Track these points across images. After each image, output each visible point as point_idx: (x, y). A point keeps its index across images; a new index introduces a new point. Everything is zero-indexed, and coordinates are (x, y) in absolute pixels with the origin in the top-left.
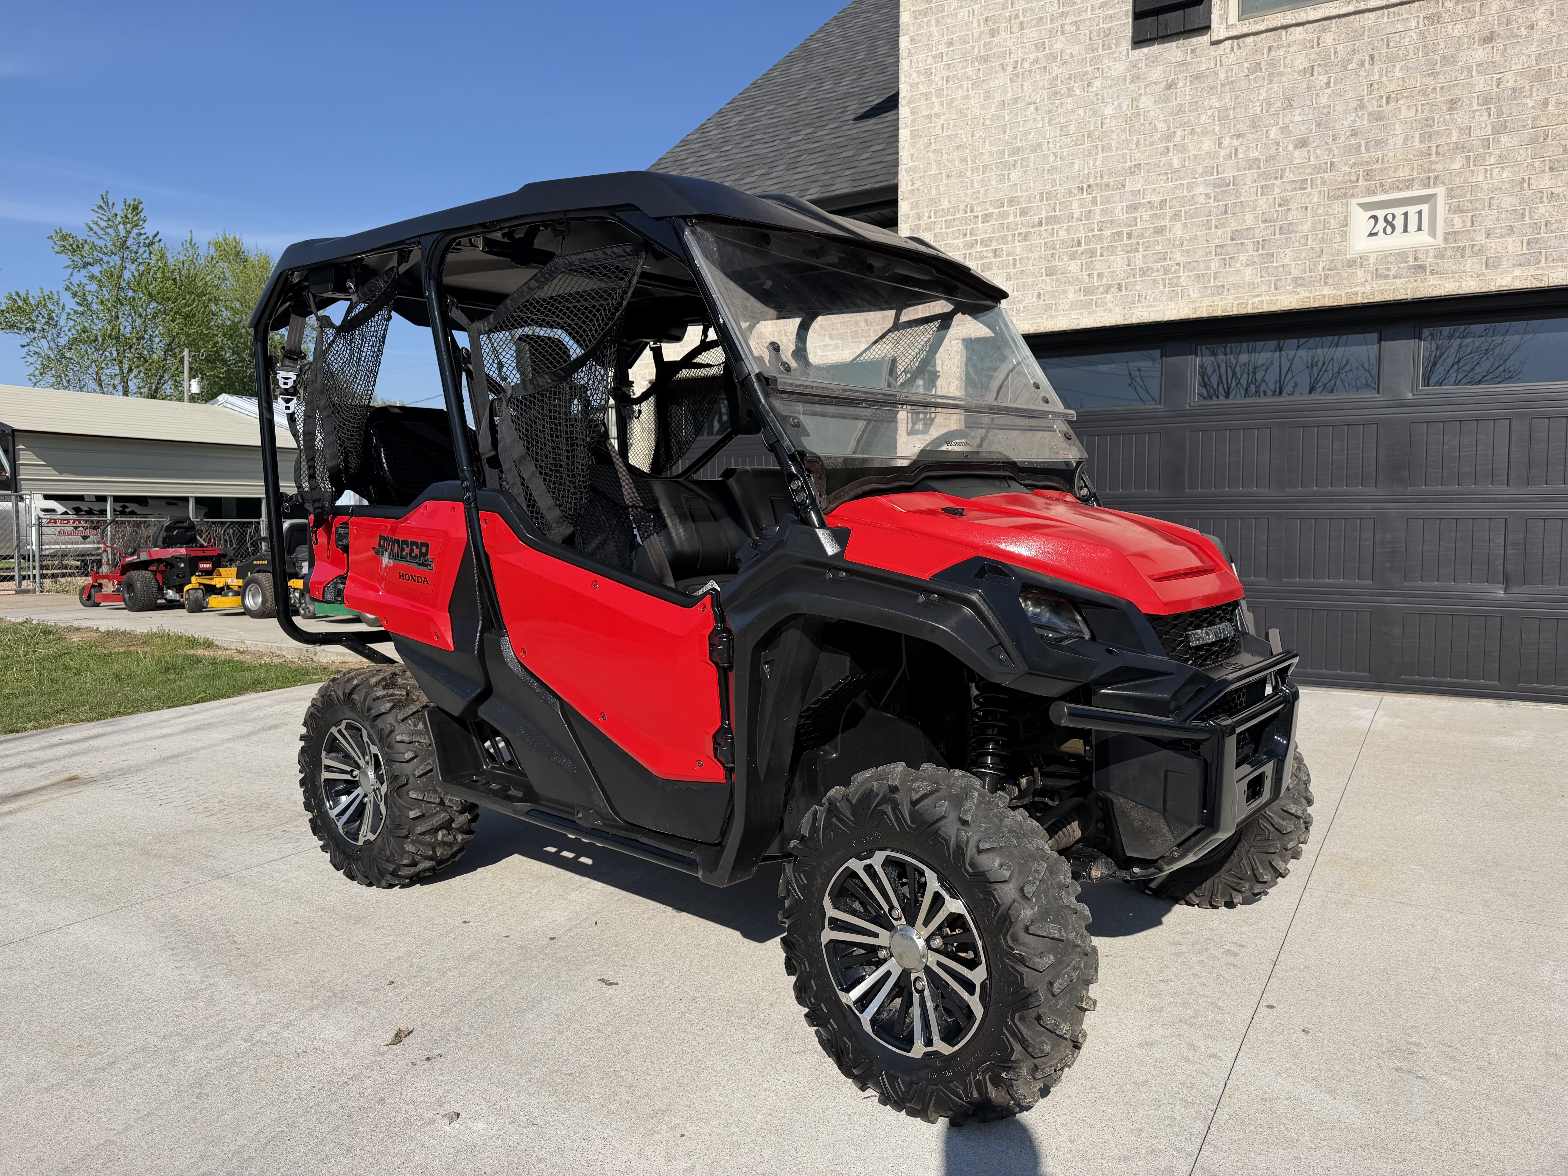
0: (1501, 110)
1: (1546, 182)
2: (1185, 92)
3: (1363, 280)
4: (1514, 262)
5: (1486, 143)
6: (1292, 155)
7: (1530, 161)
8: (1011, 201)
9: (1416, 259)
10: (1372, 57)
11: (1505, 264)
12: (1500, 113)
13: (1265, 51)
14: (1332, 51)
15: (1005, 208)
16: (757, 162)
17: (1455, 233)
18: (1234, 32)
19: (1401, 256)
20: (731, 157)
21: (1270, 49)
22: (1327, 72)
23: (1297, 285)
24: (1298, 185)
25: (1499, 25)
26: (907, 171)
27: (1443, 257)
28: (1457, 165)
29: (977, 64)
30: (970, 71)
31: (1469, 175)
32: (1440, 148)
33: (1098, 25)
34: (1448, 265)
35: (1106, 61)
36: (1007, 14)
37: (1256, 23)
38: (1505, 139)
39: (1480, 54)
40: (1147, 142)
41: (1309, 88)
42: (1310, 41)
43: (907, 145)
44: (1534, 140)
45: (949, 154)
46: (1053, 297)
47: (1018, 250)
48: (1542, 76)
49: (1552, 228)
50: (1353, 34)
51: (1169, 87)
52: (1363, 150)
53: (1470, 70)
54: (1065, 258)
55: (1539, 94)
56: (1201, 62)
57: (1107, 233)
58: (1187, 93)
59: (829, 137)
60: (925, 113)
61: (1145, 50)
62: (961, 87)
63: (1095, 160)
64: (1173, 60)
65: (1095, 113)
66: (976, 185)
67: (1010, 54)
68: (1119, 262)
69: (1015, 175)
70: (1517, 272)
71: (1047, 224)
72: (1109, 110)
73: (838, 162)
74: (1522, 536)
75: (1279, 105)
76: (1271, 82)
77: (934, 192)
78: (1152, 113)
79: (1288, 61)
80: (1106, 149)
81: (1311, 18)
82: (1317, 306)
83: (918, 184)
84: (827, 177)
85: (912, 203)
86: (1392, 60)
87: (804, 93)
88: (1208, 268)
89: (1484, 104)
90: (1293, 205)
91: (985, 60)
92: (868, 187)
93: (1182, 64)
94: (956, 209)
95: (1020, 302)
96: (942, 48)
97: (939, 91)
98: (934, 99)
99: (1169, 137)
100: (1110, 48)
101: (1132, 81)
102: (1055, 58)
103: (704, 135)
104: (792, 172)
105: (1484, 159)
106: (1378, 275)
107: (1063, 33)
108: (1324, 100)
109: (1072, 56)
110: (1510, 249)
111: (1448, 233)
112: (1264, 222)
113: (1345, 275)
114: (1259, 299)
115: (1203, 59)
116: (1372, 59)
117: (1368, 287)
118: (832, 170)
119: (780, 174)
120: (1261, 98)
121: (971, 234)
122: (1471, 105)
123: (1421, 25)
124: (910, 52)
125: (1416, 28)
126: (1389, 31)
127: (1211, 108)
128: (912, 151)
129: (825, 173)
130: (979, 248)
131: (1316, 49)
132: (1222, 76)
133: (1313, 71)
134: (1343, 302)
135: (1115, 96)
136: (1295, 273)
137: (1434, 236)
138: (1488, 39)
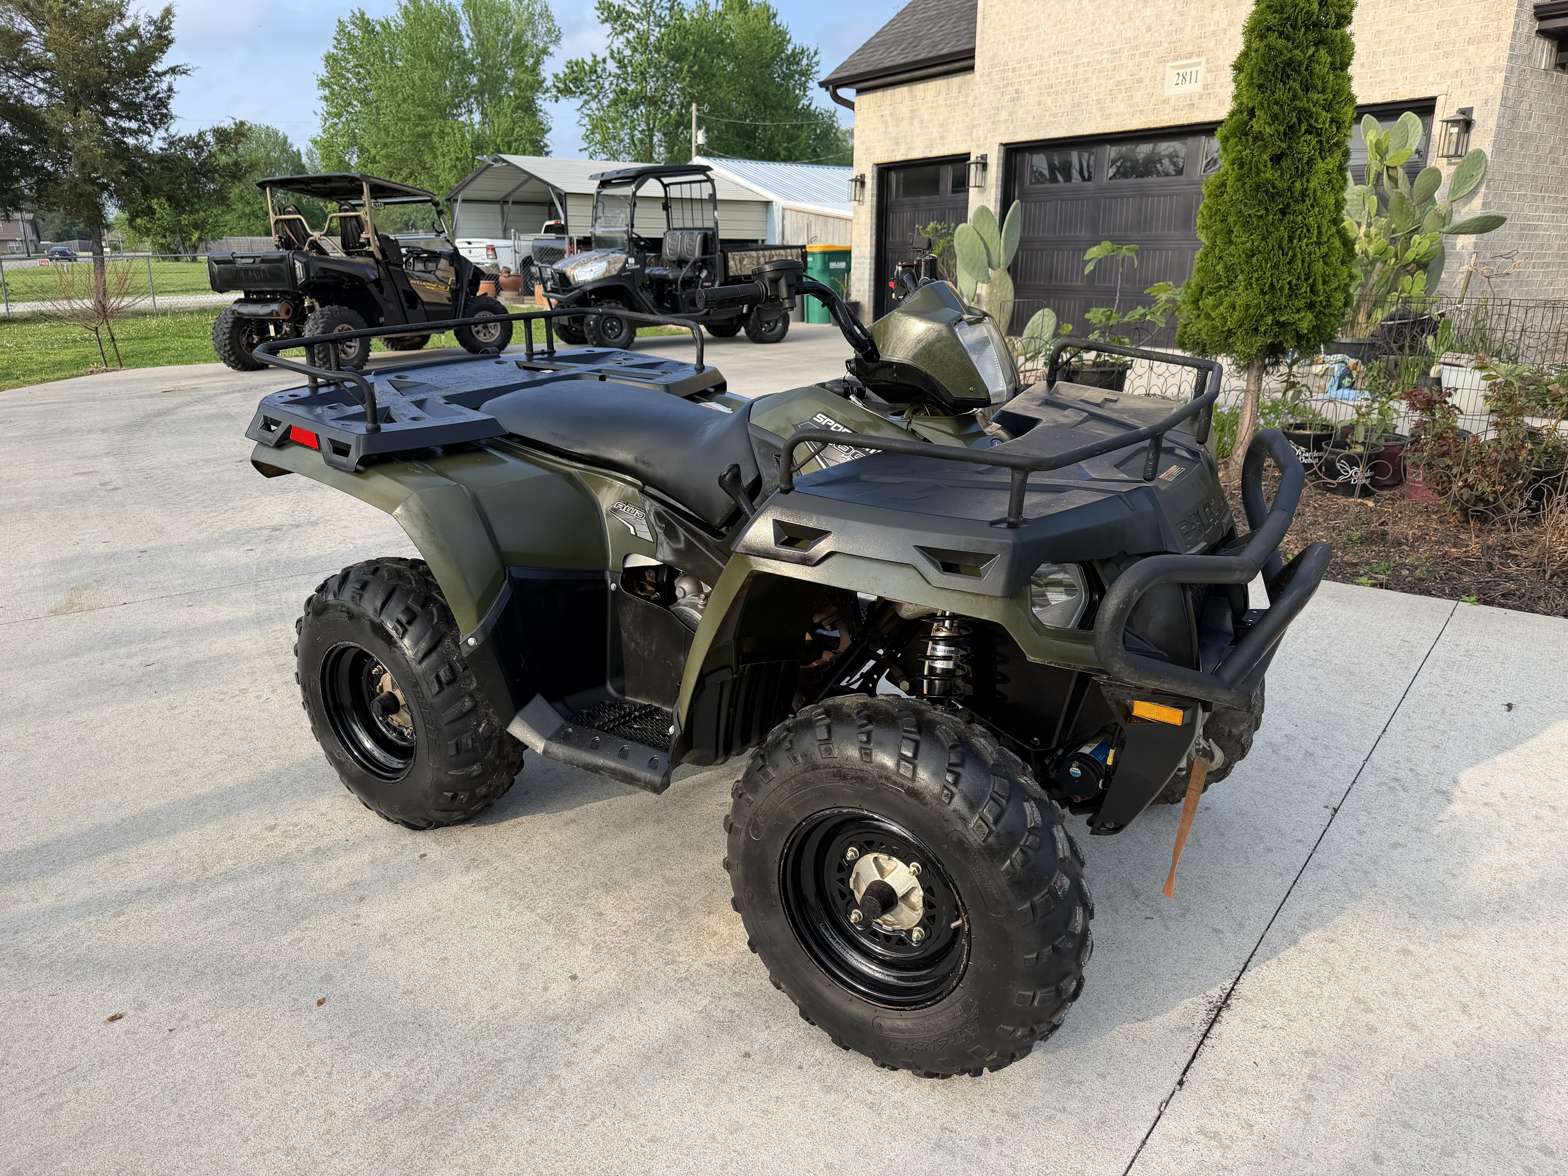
0: (1233, 12)
3: (1169, 112)
5: (1226, 31)
6: (1145, 36)
8: (1024, 60)
9: (1191, 100)
11: (1226, 103)
15: (1022, 64)
19: (1185, 97)
23: (1142, 114)
24: (1145, 54)
26: (980, 39)
27: (1203, 100)
28: (1212, 45)
31: (1216, 50)
32: (1206, 34)
34: (1205, 103)
40: (1084, 26)
45: (998, 30)
46: (1040, 119)
47: (1025, 90)
54: (1046, 95)
57: (1064, 81)
60: (990, 4)
63: (1061, 36)
66: (1010, 50)
69: (1027, 44)
77: (991, 53)
80: (1067, 30)
83: (984, 48)
85: (981, 60)
88: (1105, 103)
89: (1226, 8)
90: (1143, 67)
94: (1000, 64)
95: (1026, 120)
99: (1093, 24)
105: (1223, 41)
106: (1176, 109)
111: (1205, 85)
112: (1130, 76)
113: (1163, 109)
114: (1124, 122)
117: (1171, 116)
121: (1007, 79)
122: (1220, 8)
128: (982, 27)
130: (1009, 88)
134: (1158, 125)
136: (1141, 107)
137: (1200, 86)
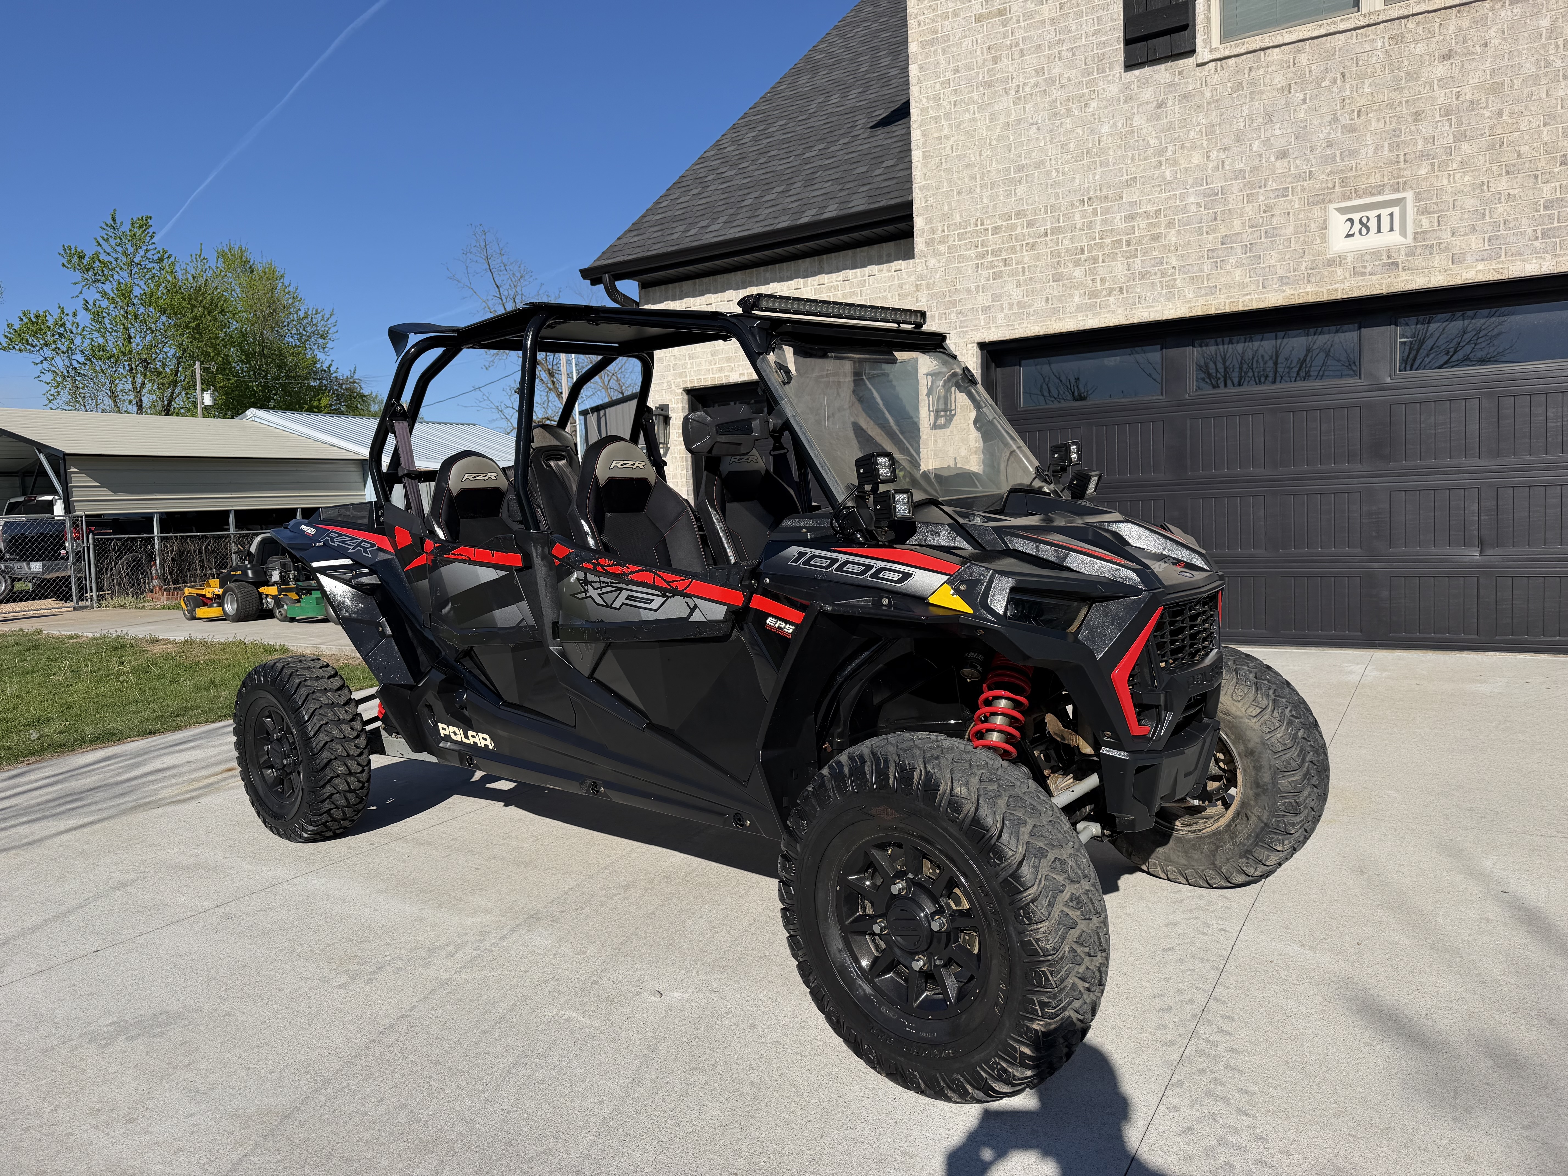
0: (1461, 120)
1: (1503, 184)
2: (1174, 110)
3: (1342, 277)
4: (1477, 257)
5: (1449, 151)
6: (1274, 166)
7: (1488, 165)
8: (1018, 214)
9: (1389, 257)
10: (1343, 75)
11: (1469, 259)
12: (1460, 123)
13: (1246, 71)
14: (1307, 70)
15: (1013, 221)
16: (776, 179)
17: (1423, 232)
18: (1218, 55)
19: (1376, 254)
20: (749, 174)
21: (1250, 69)
22: (1303, 90)
23: (1283, 284)
24: (1280, 194)
25: (1457, 43)
26: (921, 189)
27: (1413, 254)
28: (1423, 172)
29: (981, 89)
30: (975, 95)
31: (1433, 179)
32: (1408, 156)
33: (1092, 51)
34: (1419, 261)
35: (1101, 83)
36: (1008, 43)
37: (1237, 46)
38: (1465, 146)
39: (1440, 70)
40: (1141, 157)
41: (1287, 104)
42: (1288, 61)
43: (919, 165)
44: (1491, 147)
45: (958, 172)
46: (1060, 301)
47: (1026, 259)
48: (1496, 89)
49: (1511, 226)
50: (1325, 54)
51: (1159, 106)
52: (1338, 159)
53: (1431, 85)
54: (1070, 265)
55: (1494, 106)
56: (1188, 82)
57: (1108, 241)
58: (1176, 111)
59: (841, 153)
60: (936, 135)
61: (1136, 72)
62: (968, 110)
63: (1094, 175)
64: (1163, 82)
65: (1092, 131)
66: (985, 201)
67: (1012, 79)
68: (1119, 267)
69: (1021, 190)
70: (1480, 266)
71: (1052, 235)
72: (1105, 129)
73: (852, 178)
74: (1494, 503)
75: (1261, 120)
76: (1252, 99)
77: (946, 208)
78: (1145, 131)
79: (1267, 80)
80: (1104, 164)
81: (1286, 41)
82: (1301, 302)
83: (931, 200)
84: (844, 193)
85: (926, 219)
86: (1361, 77)
87: (813, 107)
88: (1202, 270)
89: (1446, 116)
90: (1277, 212)
91: (989, 85)
92: (883, 203)
93: (1171, 85)
94: (967, 223)
95: (1030, 306)
96: (949, 75)
97: (948, 116)
98: (943, 122)
99: (1162, 152)
100: (1104, 71)
101: (1125, 102)
102: (1054, 82)
103: (720, 152)
104: (809, 188)
105: (1448, 166)
106: (1355, 273)
107: (1060, 58)
108: (1302, 115)
109: (1069, 80)
110: (1473, 246)
111: (1417, 233)
112: (1251, 227)
113: (1326, 273)
114: (1249, 297)
115: (1190, 80)
116: (1344, 77)
117: (1347, 284)
118: (848, 186)
119: (798, 190)
120: (1244, 114)
121: (982, 245)
122: (1434, 116)
123: (1386, 44)
124: (919, 79)
125: (1382, 47)
126: (1358, 51)
127: (1199, 124)
128: (925, 170)
129: (841, 190)
130: (990, 258)
131: (1293, 69)
132: (1208, 94)
133: (1290, 89)
134: (1325, 298)
135: (1111, 115)
136: (1281, 272)
137: (1405, 236)
138: (1447, 57)
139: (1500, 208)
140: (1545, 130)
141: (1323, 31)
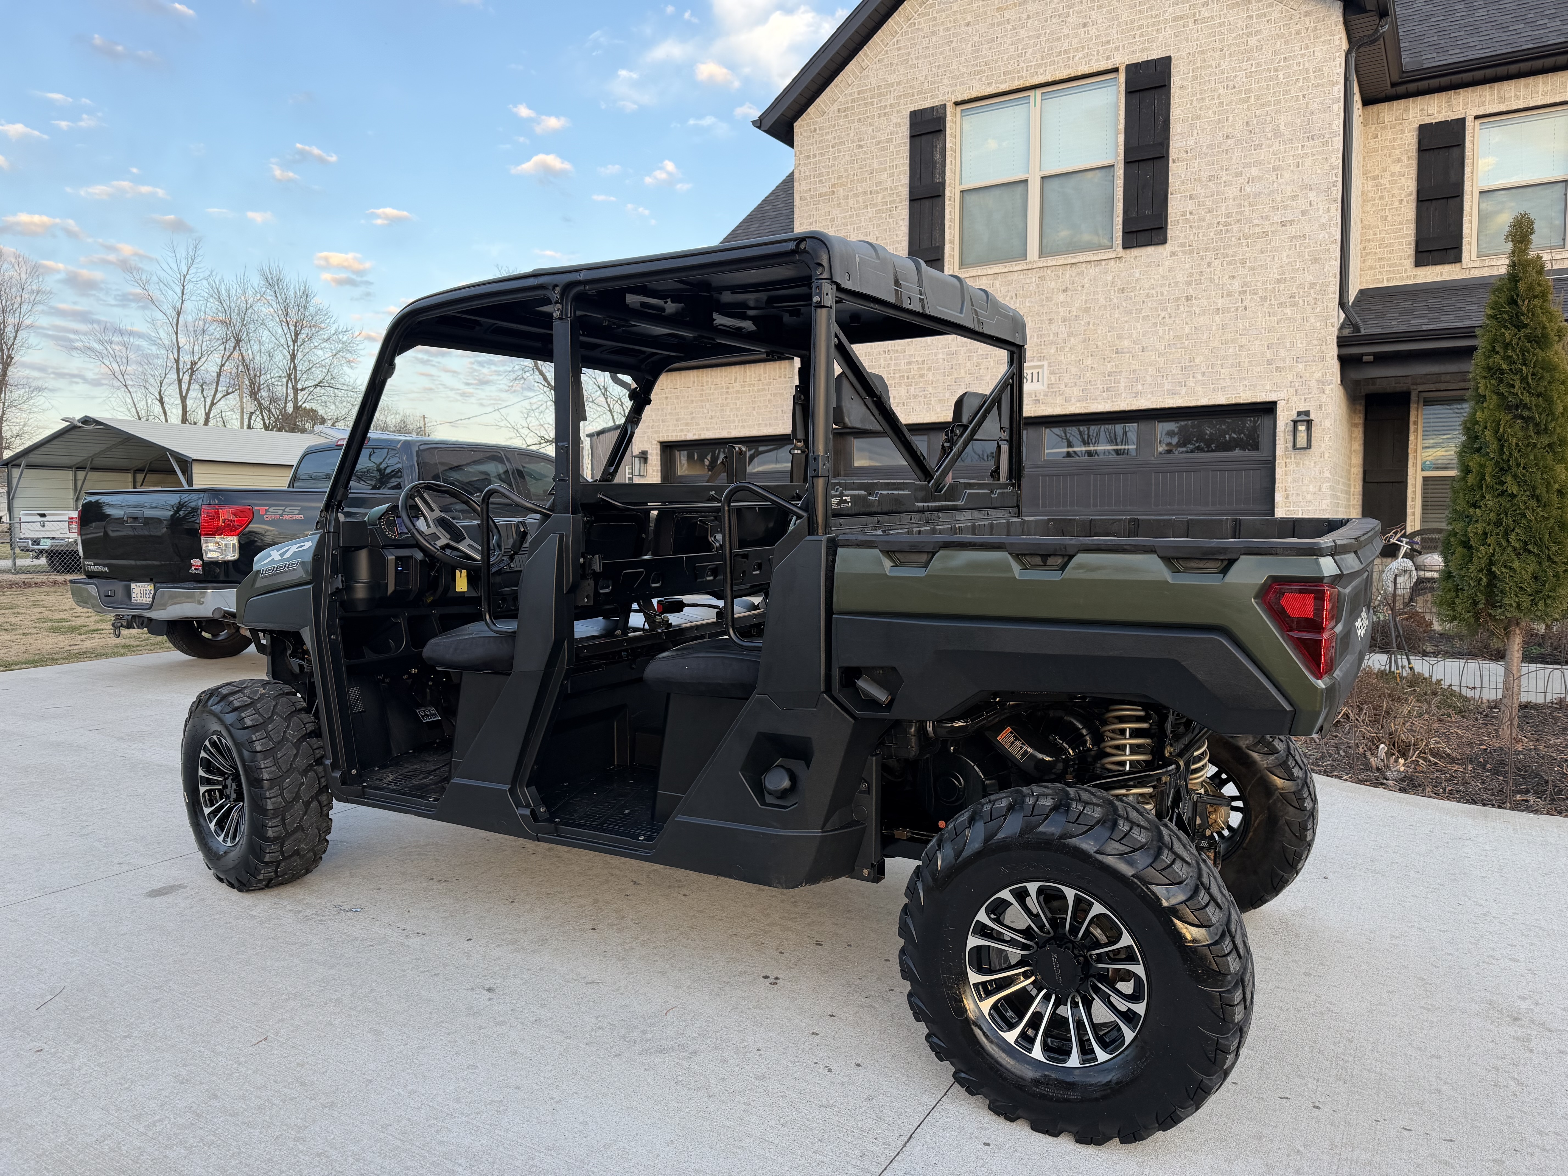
0: (1072, 325)
1: (1089, 361)
4: (1077, 400)
7: (1083, 350)
9: (1035, 396)
11: (1073, 400)
12: (1070, 327)
17: (1054, 384)
25: (1070, 284)
27: (1047, 396)
28: (1054, 351)
31: (1059, 356)
32: (1047, 342)
34: (1049, 400)
38: (1072, 339)
39: (1062, 297)
44: (1084, 341)
48: (1087, 310)
50: (1009, 282)
53: (1058, 305)
55: (1086, 319)
68: (904, 390)
70: (1079, 404)
81: (989, 273)
86: (1026, 296)
110: (1075, 393)
111: (1051, 384)
122: (1058, 322)
123: (1037, 281)
126: (1024, 282)
137: (1043, 385)
138: (1065, 291)
139: (1088, 374)
140: (1109, 334)
141: (1006, 270)
